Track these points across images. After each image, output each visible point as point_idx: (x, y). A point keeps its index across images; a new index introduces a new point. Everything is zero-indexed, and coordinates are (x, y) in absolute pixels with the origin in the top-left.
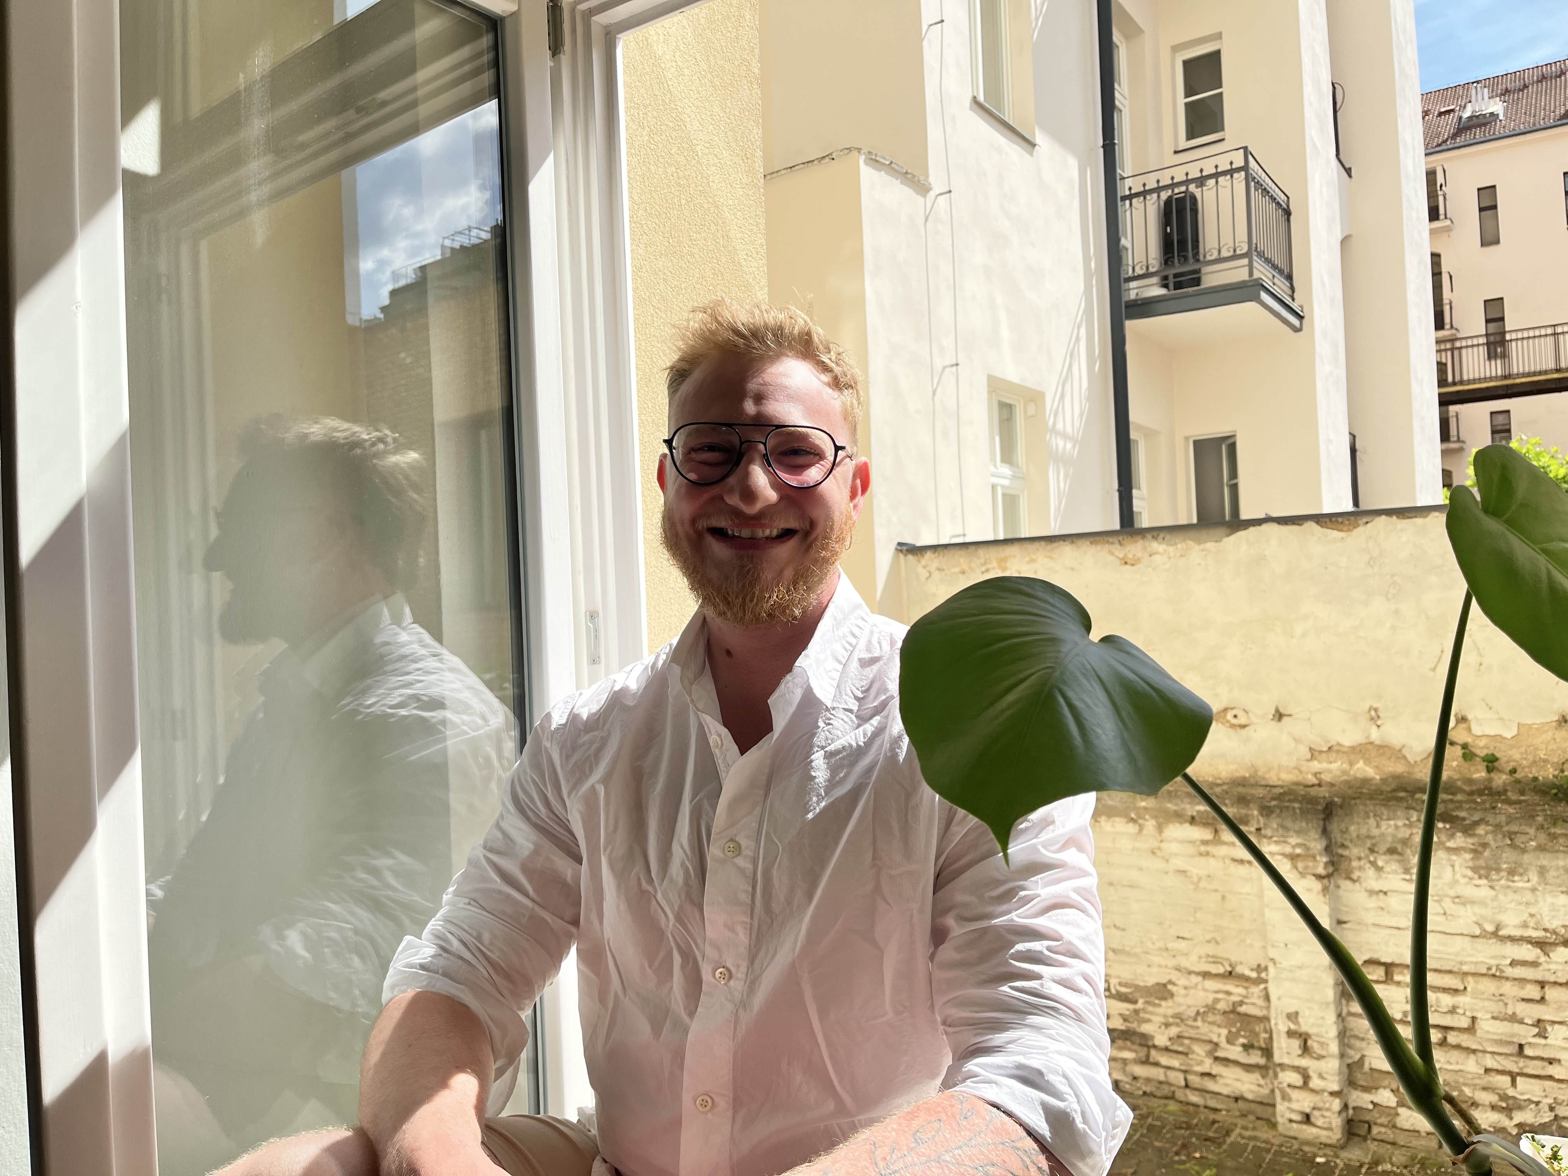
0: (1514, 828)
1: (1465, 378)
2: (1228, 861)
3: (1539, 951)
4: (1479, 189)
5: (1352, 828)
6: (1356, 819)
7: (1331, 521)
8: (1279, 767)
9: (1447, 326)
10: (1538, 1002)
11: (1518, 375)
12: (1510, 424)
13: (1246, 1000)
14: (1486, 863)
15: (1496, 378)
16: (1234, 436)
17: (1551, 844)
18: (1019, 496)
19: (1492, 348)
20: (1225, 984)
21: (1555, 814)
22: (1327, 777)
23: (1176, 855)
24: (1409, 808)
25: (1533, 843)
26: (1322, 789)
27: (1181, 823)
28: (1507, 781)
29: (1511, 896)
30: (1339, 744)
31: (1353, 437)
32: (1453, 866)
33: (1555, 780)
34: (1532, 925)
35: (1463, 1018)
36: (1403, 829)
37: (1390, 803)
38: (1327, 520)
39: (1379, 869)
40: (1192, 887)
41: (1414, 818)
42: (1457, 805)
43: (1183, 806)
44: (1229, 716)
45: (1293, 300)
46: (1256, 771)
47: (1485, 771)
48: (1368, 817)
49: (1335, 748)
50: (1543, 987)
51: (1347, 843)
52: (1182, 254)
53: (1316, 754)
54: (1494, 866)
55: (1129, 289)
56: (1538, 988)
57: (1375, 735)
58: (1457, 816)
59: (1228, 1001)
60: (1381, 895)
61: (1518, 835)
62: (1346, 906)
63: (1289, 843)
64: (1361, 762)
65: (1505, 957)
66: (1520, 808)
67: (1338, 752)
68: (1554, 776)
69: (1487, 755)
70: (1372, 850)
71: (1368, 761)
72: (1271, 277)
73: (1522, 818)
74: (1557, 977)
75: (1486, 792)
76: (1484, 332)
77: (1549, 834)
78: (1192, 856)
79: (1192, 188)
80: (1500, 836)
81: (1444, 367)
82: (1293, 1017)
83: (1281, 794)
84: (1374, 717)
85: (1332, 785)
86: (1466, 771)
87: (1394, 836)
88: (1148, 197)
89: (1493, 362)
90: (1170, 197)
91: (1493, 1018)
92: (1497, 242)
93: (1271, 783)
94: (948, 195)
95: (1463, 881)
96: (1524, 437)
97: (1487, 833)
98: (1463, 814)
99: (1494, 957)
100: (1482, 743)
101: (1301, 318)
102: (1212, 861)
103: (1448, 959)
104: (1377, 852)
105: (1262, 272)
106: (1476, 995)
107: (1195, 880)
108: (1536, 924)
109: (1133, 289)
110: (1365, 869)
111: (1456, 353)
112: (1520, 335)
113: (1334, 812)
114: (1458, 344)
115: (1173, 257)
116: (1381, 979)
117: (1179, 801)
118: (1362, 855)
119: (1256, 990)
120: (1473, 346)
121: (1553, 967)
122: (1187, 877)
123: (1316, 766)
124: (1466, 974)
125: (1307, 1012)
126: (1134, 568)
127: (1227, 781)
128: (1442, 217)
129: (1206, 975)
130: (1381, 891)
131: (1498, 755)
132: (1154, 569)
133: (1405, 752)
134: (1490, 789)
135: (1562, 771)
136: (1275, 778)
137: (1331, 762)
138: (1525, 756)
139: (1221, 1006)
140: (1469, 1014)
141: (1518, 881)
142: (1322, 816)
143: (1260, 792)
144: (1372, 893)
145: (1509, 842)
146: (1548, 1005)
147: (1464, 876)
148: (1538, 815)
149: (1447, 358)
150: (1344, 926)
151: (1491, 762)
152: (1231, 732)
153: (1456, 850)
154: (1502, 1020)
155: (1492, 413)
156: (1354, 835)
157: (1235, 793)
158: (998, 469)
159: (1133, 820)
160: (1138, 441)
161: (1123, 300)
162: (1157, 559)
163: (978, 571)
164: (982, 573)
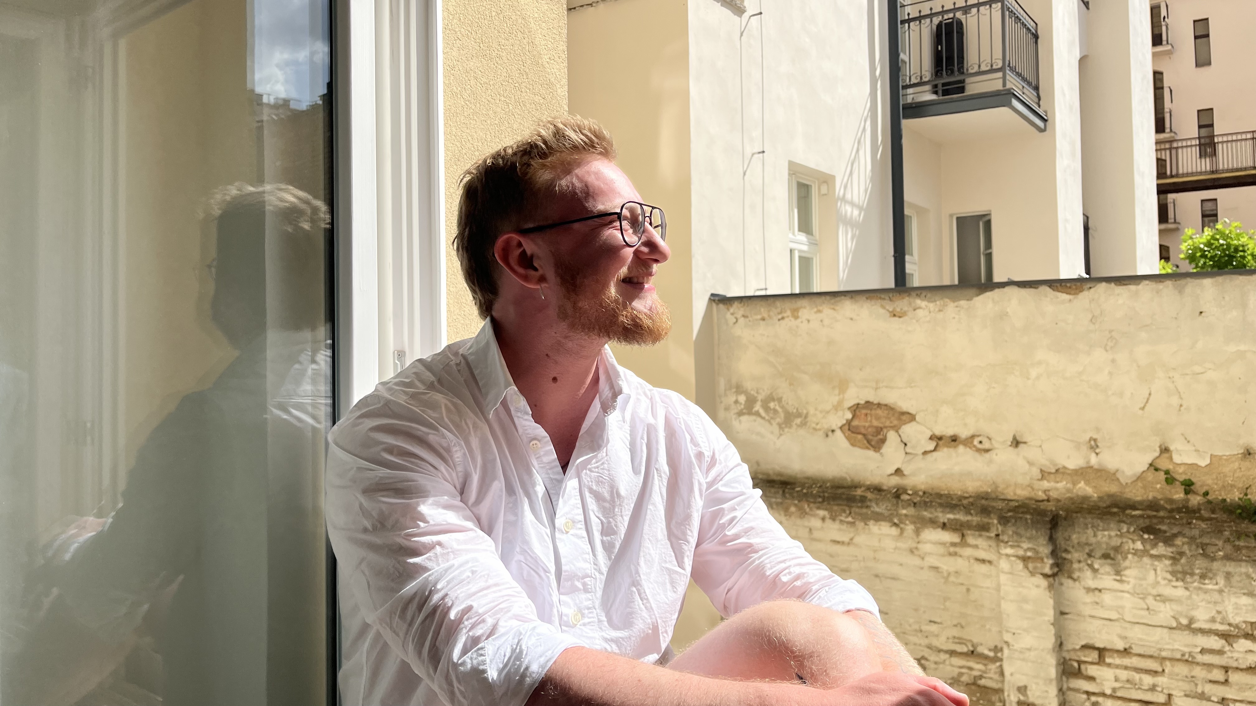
0: (1206, 540)
1: (1181, 172)
2: (972, 561)
3: (1224, 642)
4: (1195, 21)
5: (1074, 537)
6: (1077, 530)
7: (1061, 285)
8: (1016, 484)
9: (1168, 130)
10: (1222, 683)
11: (1223, 171)
12: (1217, 210)
13: (985, 675)
14: (1183, 569)
15: (1206, 173)
16: (990, 214)
17: (1236, 554)
18: (812, 259)
19: (1203, 148)
20: (968, 661)
21: (1239, 529)
22: (1054, 495)
23: (930, 554)
24: (1121, 521)
25: (1221, 553)
26: (1050, 503)
27: (934, 528)
28: (1201, 502)
29: (1202, 596)
30: (1064, 467)
31: (1086, 219)
32: (1155, 570)
33: (1240, 502)
34: (1218, 620)
35: (1161, 695)
36: (1115, 539)
37: (1105, 517)
38: (1058, 285)
39: (1095, 571)
40: (943, 580)
41: (1125, 530)
42: (1160, 520)
43: (936, 514)
44: (976, 442)
45: (1039, 106)
46: (997, 487)
47: (1183, 493)
48: (1087, 528)
49: (1061, 470)
50: (1227, 672)
51: (1070, 549)
52: (949, 68)
53: (1046, 474)
54: (1189, 571)
55: (906, 95)
56: (1223, 672)
57: (1094, 460)
58: (1159, 529)
59: (970, 675)
60: (1097, 592)
61: (1209, 546)
62: (1068, 600)
63: (1022, 548)
64: (1082, 482)
65: (1196, 646)
66: (1211, 524)
67: (1063, 473)
68: (1239, 499)
69: (1185, 480)
70: (1090, 555)
71: (1087, 482)
72: (1021, 87)
73: (1213, 532)
74: (1239, 663)
75: (1184, 510)
76: (1197, 136)
77: (1234, 546)
78: (943, 556)
79: (959, 15)
80: (1194, 547)
81: (1163, 163)
82: (1022, 690)
83: (1016, 507)
84: (1094, 445)
85: (1058, 501)
86: (1167, 492)
87: (1107, 544)
88: (923, 21)
89: (1203, 160)
90: (941, 22)
91: (1186, 696)
92: (1209, 63)
93: (1009, 498)
94: (759, 16)
95: (1163, 582)
96: (1227, 220)
97: (1183, 544)
98: (1164, 528)
99: (1187, 646)
100: (1181, 470)
101: (1045, 120)
102: (959, 560)
103: (1150, 647)
104: (1094, 557)
105: (1014, 83)
106: (1172, 676)
107: (945, 574)
108: (1221, 619)
109: (910, 94)
110: (1083, 571)
111: (1174, 152)
112: (1225, 139)
113: (1059, 523)
114: (1175, 145)
115: (942, 70)
116: (1095, 661)
117: (933, 510)
118: (1082, 559)
119: (993, 667)
120: (1187, 146)
121: (1235, 655)
122: (938, 572)
123: (1046, 484)
124: (1164, 659)
125: (1034, 687)
126: (901, 319)
127: (973, 495)
128: (1164, 42)
129: (952, 653)
130: (1096, 589)
131: (1194, 480)
132: (917, 321)
133: (1119, 475)
134: (1187, 507)
135: (1246, 495)
136: (1012, 494)
137: (1058, 482)
138: (1216, 481)
139: (965, 679)
140: (1165, 691)
141: (1208, 584)
142: (1049, 526)
143: (1000, 505)
144: (1089, 590)
145: (1201, 552)
146: (1231, 687)
147: (1165, 579)
148: (1225, 530)
149: (1166, 155)
150: (1066, 616)
151: (1188, 486)
152: (977, 455)
153: (1158, 557)
154: (1193, 697)
155: (1202, 201)
156: (1076, 541)
157: (979, 505)
158: (795, 236)
159: (895, 525)
160: (911, 217)
161: (901, 103)
162: (920, 313)
163: (775, 319)
164: (779, 320)
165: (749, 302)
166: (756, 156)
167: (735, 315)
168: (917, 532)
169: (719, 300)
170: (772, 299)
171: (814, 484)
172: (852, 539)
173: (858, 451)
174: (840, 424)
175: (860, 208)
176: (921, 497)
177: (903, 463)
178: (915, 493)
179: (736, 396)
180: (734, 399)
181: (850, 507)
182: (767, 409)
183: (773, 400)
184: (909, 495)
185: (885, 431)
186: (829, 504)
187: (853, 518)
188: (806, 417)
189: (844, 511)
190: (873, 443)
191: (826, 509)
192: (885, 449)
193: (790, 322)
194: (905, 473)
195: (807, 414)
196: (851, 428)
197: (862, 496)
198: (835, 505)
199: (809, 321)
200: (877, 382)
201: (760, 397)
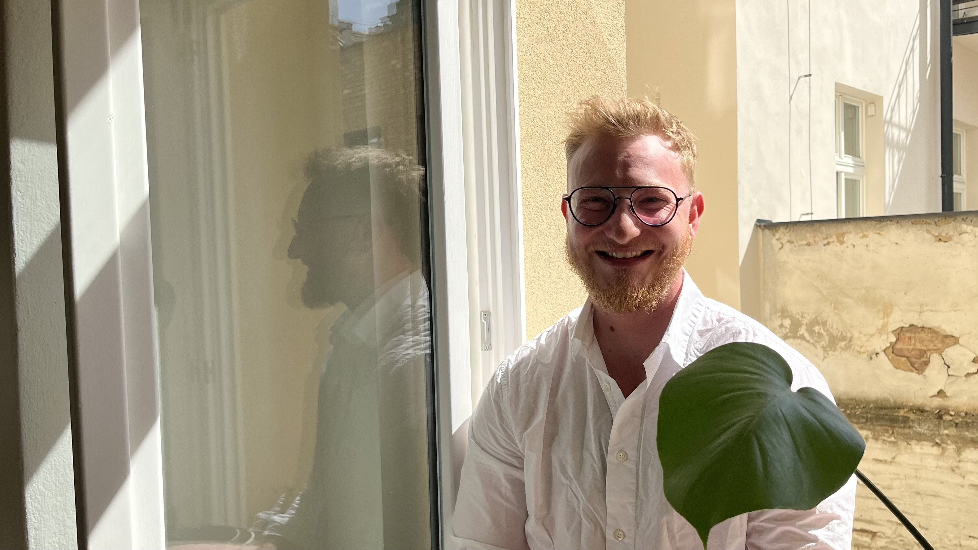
18: (859, 181)
23: (971, 472)
27: (975, 448)
55: (958, 10)
109: (961, 9)
126: (947, 244)
132: (962, 246)
158: (842, 159)
159: (937, 444)
160: (960, 135)
161: (952, 18)
162: (965, 237)
163: (821, 244)
164: (824, 245)
165: (795, 227)
166: (803, 79)
167: (781, 241)
168: (959, 451)
169: (764, 226)
170: (818, 225)
171: (857, 405)
172: (894, 458)
173: (901, 373)
174: (884, 348)
175: (907, 131)
176: (963, 418)
177: (946, 385)
178: (957, 414)
179: (782, 320)
180: (779, 323)
181: (893, 427)
182: (811, 332)
183: (818, 324)
184: (951, 415)
185: (928, 353)
186: (872, 424)
187: (895, 438)
188: (851, 340)
189: (887, 431)
190: (916, 366)
191: (869, 429)
192: (928, 371)
193: (835, 247)
194: (948, 394)
195: (851, 337)
196: (895, 351)
197: (904, 417)
198: (878, 425)
199: (854, 246)
200: (921, 306)
201: (805, 321)
